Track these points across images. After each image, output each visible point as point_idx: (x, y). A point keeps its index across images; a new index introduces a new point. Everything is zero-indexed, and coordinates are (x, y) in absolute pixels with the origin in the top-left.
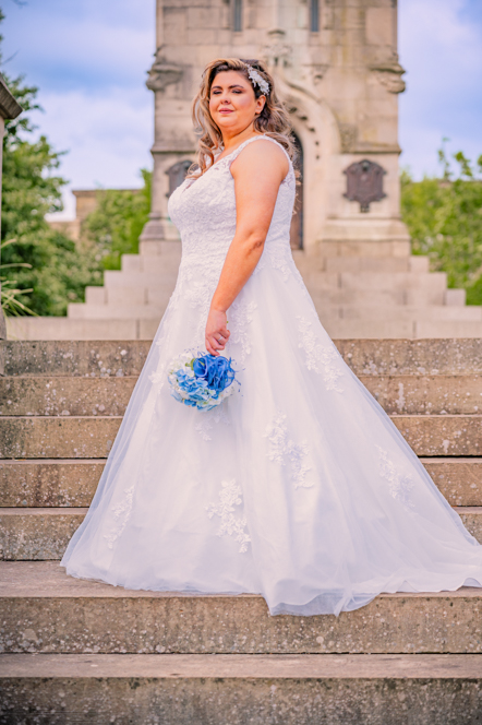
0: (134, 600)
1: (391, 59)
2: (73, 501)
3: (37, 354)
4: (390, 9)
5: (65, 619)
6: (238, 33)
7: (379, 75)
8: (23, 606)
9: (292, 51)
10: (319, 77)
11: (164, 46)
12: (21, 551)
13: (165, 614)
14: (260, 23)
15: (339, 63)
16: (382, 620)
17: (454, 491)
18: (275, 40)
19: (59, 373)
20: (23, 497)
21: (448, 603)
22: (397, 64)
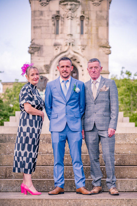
0: (34, 199)
1: (106, 43)
2: (15, 177)
3: (3, 138)
4: (106, 27)
5: (16, 204)
6: (57, 35)
7: (102, 48)
8: (6, 201)
9: (75, 40)
10: (83, 49)
11: (34, 39)
12: (3, 189)
13: (41, 203)
14: (65, 32)
15: (90, 45)
16: (96, 204)
17: (116, 174)
18: (69, 37)
19: (10, 143)
20: (2, 176)
21: (112, 200)
22: (108, 45)
